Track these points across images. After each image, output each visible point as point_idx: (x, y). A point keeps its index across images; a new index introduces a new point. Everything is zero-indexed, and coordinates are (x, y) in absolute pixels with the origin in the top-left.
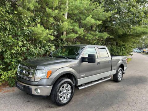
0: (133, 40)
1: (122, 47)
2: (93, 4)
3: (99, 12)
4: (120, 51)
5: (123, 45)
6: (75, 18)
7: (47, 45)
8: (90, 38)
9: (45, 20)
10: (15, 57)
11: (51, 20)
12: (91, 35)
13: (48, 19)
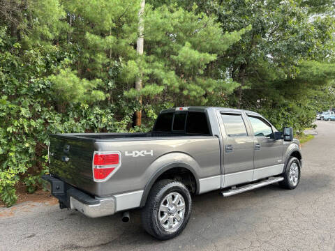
0: (311, 92)
1: (281, 108)
2: (197, 17)
3: (212, 34)
4: (278, 120)
5: (284, 105)
6: (159, 50)
7: (93, 114)
8: (194, 93)
9: (86, 58)
10: (19, 142)
11: (101, 58)
12: (197, 87)
13: (93, 57)
